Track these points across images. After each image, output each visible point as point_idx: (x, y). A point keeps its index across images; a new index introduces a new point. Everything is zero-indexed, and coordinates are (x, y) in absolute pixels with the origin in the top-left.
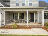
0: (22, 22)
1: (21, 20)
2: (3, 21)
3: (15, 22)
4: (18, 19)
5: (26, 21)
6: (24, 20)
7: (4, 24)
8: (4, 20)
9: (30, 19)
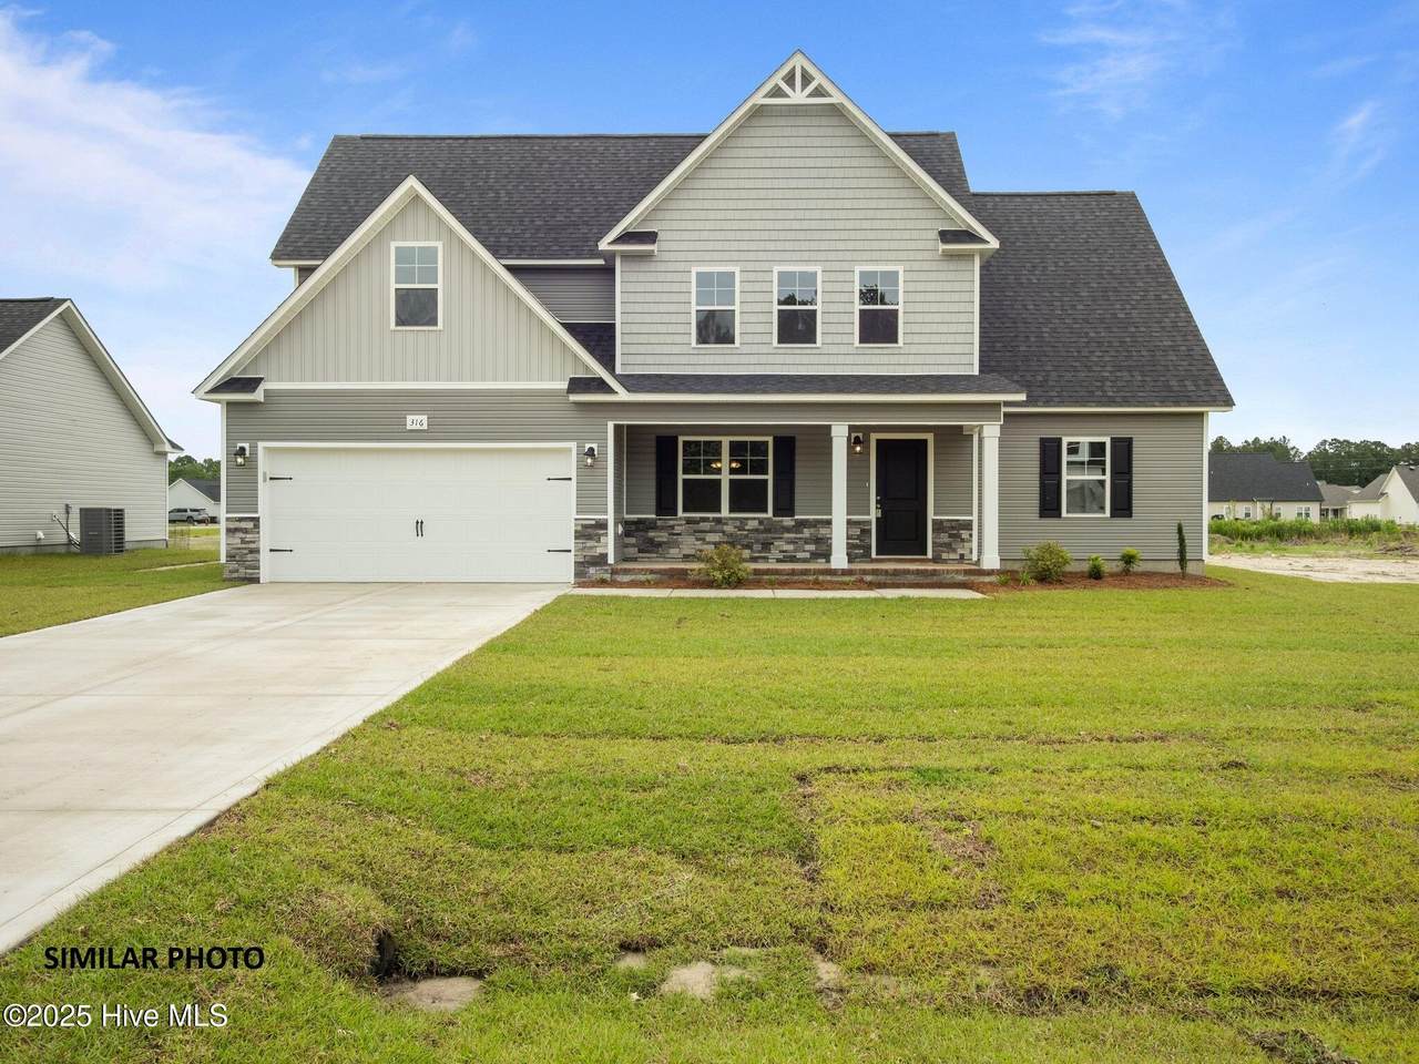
0: (766, 546)
1: (753, 519)
2: (602, 525)
3: (689, 544)
4: (725, 512)
5: (818, 540)
6: (802, 524)
7: (611, 560)
8: (610, 517)
9: (873, 514)
